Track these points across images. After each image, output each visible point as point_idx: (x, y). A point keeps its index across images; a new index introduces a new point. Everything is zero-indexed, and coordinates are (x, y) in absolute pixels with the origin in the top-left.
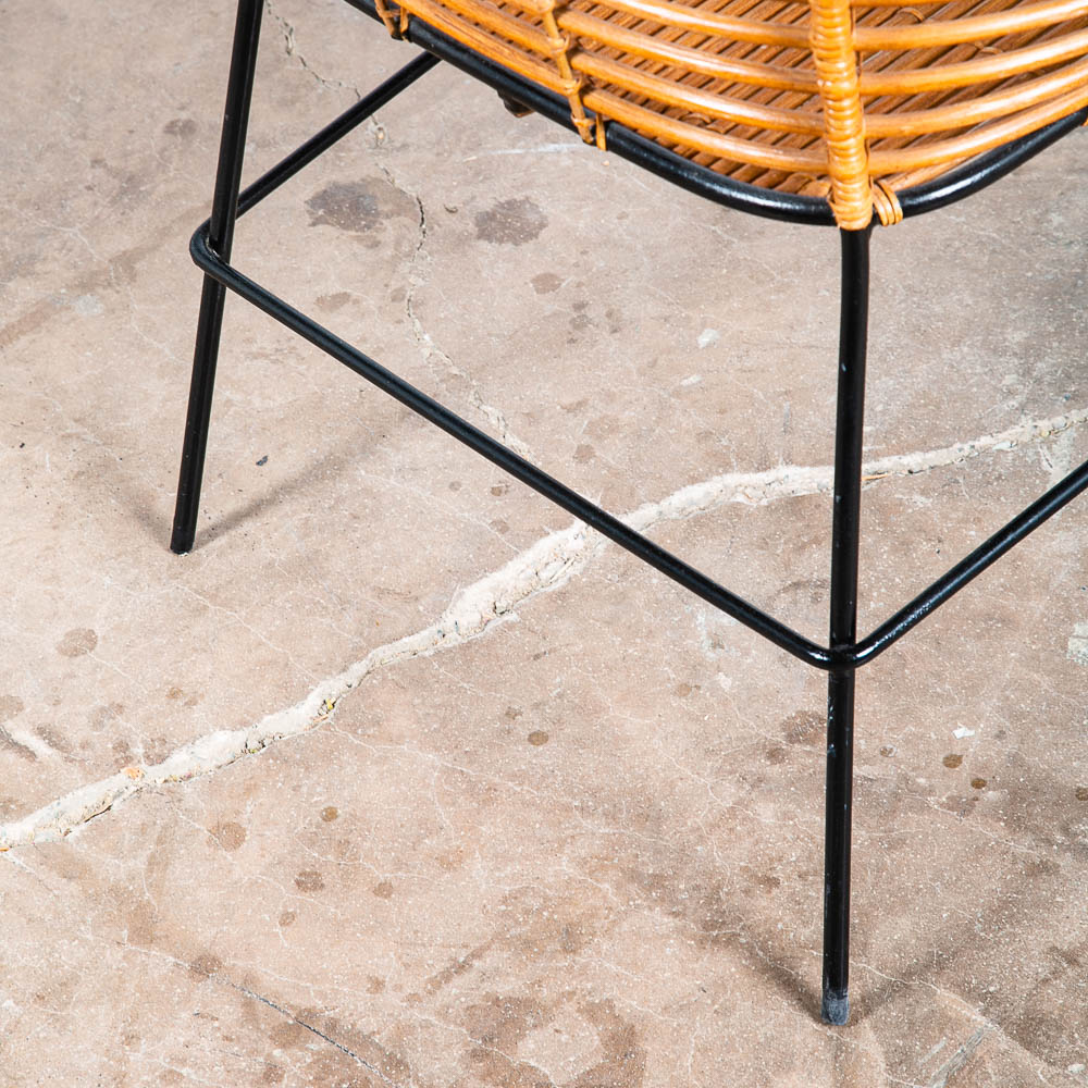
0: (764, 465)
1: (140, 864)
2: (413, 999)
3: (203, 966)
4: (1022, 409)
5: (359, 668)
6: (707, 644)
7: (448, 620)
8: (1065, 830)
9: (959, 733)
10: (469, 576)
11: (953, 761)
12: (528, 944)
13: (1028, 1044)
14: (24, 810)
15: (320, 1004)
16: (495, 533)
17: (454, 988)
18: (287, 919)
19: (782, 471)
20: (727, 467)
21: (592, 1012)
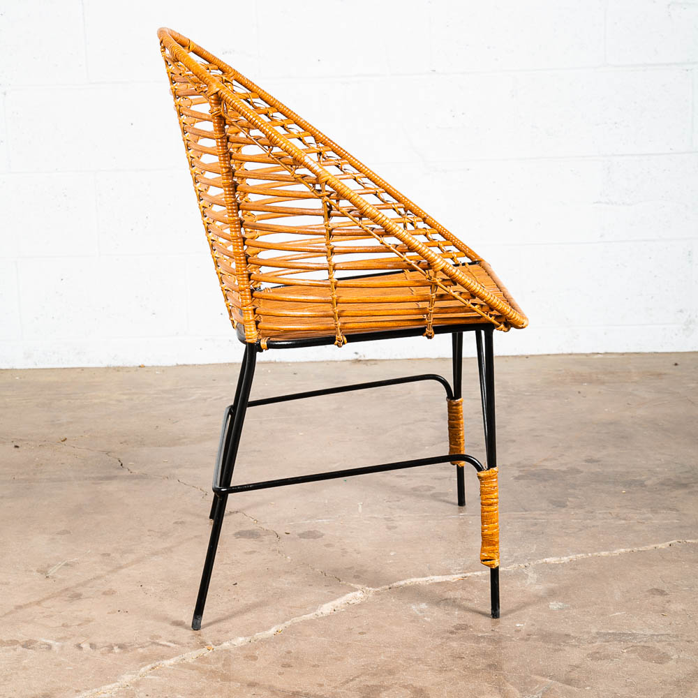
0: (424, 576)
1: (220, 665)
2: (335, 687)
3: (252, 685)
4: (513, 562)
5: (288, 623)
6: (418, 612)
7: (319, 612)
8: (564, 642)
9: (518, 625)
10: (323, 602)
11: (518, 631)
12: (375, 674)
13: (569, 685)
14: (169, 658)
15: (300, 690)
16: (330, 594)
17: (351, 684)
18: (280, 674)
19: (432, 577)
20: (411, 577)
21: (406, 687)
